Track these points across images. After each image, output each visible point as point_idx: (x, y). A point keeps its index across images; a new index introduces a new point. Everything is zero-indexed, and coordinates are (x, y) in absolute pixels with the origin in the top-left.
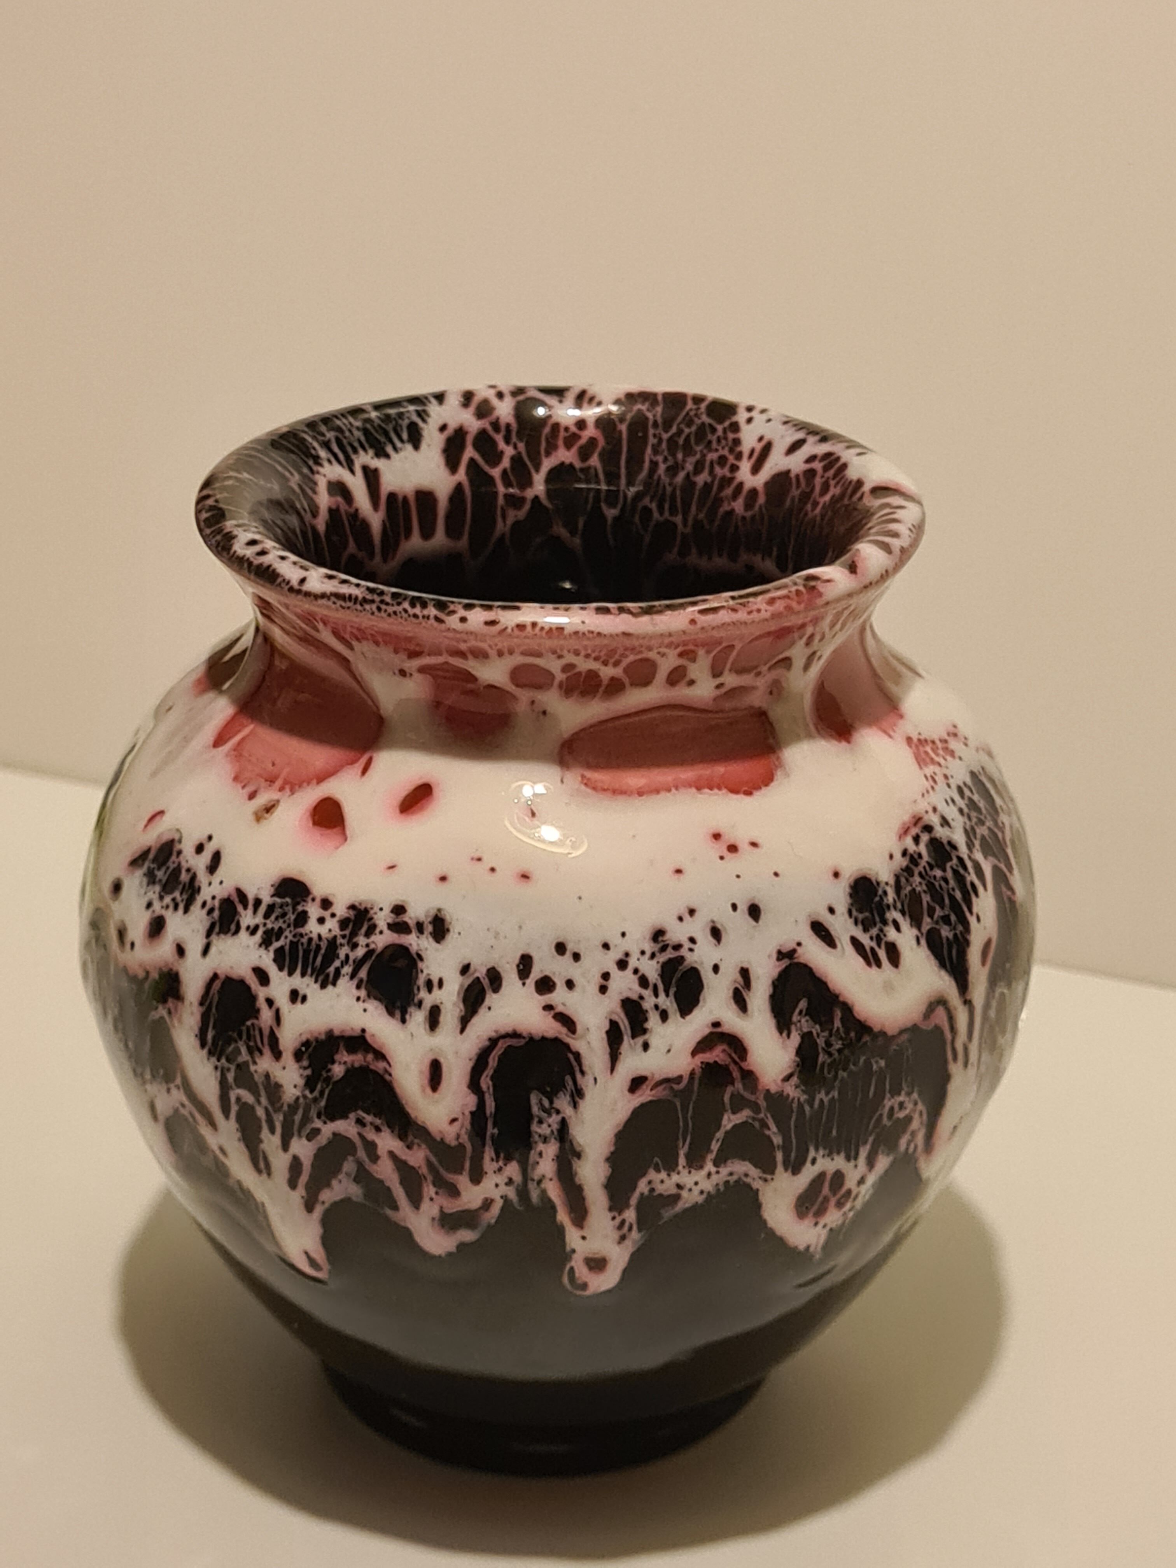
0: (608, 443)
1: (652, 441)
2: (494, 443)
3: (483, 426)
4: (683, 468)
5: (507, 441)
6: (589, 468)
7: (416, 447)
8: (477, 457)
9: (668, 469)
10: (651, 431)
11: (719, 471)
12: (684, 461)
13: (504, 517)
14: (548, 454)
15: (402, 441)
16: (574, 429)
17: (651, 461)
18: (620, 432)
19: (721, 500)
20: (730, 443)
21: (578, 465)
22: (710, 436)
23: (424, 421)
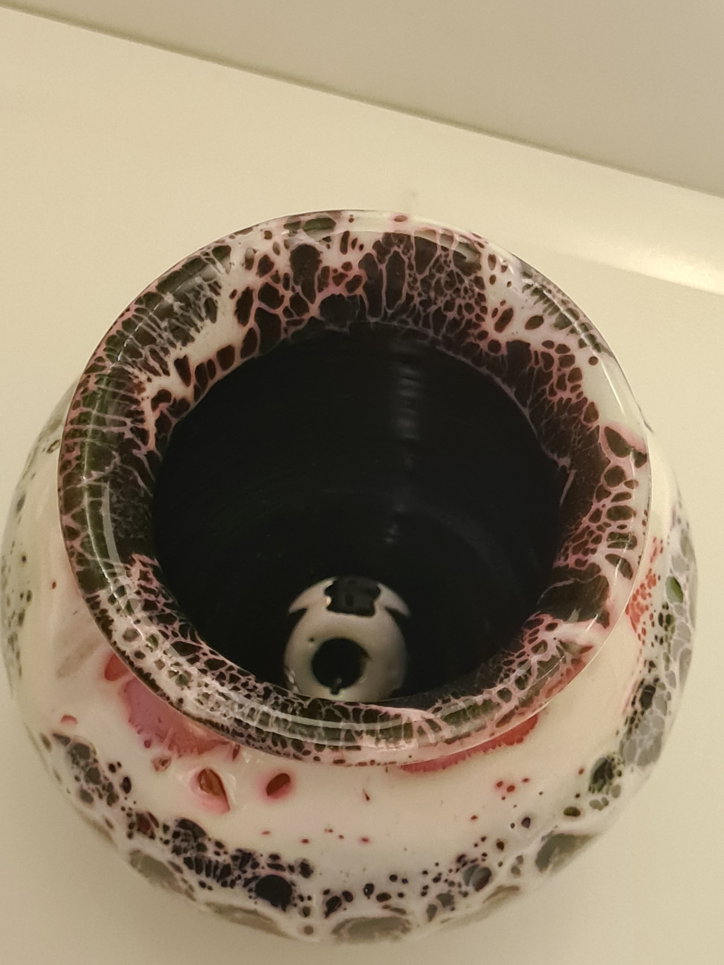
0: (369, 278)
1: (407, 279)
2: (276, 291)
3: (266, 281)
4: (435, 304)
5: (286, 287)
6: (355, 296)
7: (214, 319)
8: (264, 306)
9: (421, 303)
10: (407, 272)
11: (467, 316)
12: (436, 299)
13: (286, 330)
14: (320, 290)
15: (202, 319)
16: (341, 270)
17: (408, 294)
18: (381, 270)
19: (468, 335)
20: (476, 296)
21: (345, 294)
22: (458, 285)
23: (217, 294)
